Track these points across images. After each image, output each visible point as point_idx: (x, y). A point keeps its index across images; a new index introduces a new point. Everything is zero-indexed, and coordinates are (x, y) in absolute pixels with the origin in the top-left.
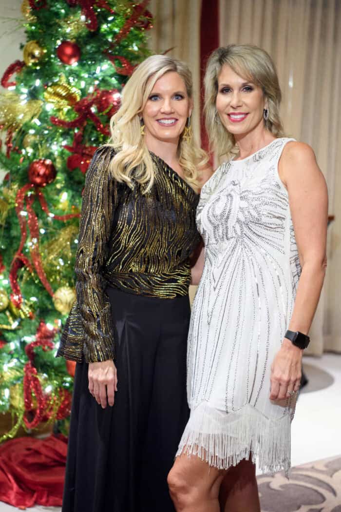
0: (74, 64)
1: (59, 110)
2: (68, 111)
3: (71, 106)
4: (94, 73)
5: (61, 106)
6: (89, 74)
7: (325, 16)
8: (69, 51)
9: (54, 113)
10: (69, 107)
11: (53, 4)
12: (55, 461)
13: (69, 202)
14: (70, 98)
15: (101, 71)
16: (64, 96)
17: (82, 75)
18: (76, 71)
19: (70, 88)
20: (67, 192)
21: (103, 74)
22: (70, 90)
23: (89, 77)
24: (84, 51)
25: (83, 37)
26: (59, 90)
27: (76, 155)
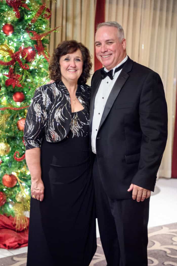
0: (10, 35)
1: (4, 57)
2: (8, 58)
3: (10, 55)
4: (20, 39)
5: (5, 55)
6: (17, 39)
7: (161, 14)
8: (8, 28)
9: (2, 58)
10: (9, 56)
11: (1, 6)
12: (2, 226)
13: (7, 101)
14: (9, 51)
15: (23, 38)
16: (6, 50)
17: (14, 40)
18: (11, 38)
19: (9, 46)
20: (5, 96)
21: (24, 40)
22: (9, 47)
23: (17, 41)
24: (15, 28)
25: (15, 22)
26: (4, 47)
27: (10, 79)
